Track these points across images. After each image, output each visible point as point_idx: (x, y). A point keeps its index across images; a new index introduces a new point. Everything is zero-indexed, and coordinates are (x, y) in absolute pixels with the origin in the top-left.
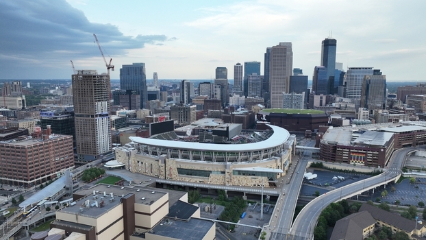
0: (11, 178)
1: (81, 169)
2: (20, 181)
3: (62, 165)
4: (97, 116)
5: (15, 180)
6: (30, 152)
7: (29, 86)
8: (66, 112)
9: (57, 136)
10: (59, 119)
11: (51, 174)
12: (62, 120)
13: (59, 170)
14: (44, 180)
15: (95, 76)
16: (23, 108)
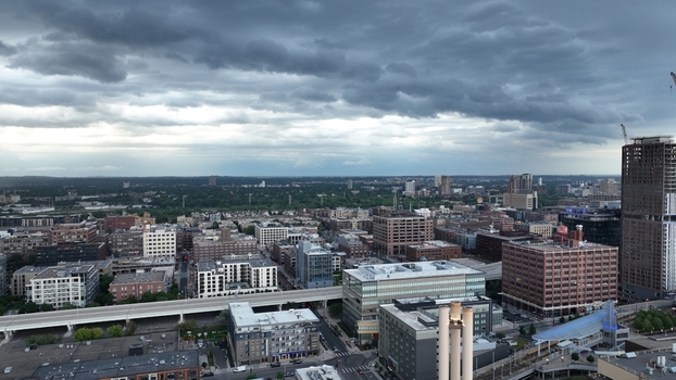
0: (520, 297)
1: (630, 309)
2: (532, 304)
3: (596, 295)
4: (666, 218)
5: (525, 302)
6: (549, 261)
7: (541, 183)
8: (606, 211)
9: (591, 244)
10: (594, 219)
11: (577, 306)
12: (597, 223)
13: (591, 301)
14: (565, 312)
15: (668, 146)
16: (534, 209)
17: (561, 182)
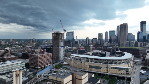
3: (49, 63)
4: (60, 47)
5: (34, 67)
6: (39, 57)
7: (37, 41)
8: (50, 46)
9: (47, 53)
11: (45, 66)
12: (48, 48)
14: (43, 68)
15: (60, 33)
16: (36, 46)
17: (41, 40)
